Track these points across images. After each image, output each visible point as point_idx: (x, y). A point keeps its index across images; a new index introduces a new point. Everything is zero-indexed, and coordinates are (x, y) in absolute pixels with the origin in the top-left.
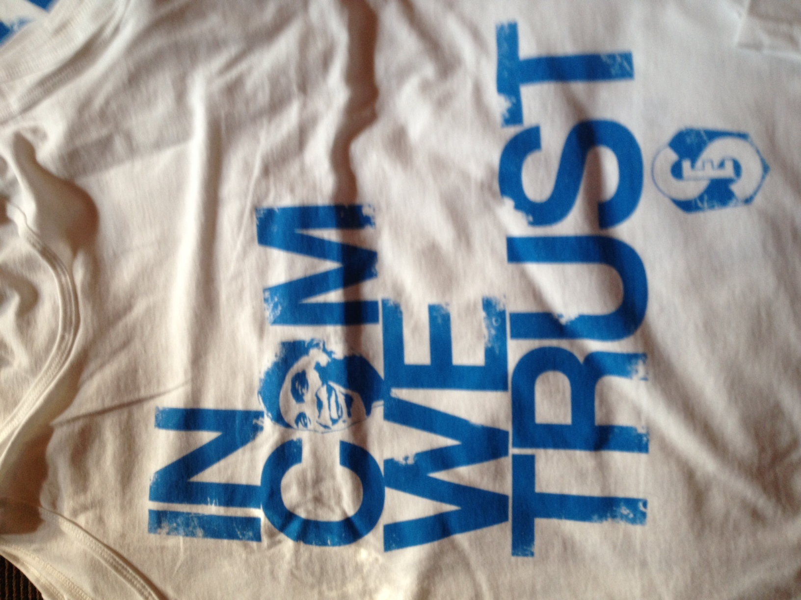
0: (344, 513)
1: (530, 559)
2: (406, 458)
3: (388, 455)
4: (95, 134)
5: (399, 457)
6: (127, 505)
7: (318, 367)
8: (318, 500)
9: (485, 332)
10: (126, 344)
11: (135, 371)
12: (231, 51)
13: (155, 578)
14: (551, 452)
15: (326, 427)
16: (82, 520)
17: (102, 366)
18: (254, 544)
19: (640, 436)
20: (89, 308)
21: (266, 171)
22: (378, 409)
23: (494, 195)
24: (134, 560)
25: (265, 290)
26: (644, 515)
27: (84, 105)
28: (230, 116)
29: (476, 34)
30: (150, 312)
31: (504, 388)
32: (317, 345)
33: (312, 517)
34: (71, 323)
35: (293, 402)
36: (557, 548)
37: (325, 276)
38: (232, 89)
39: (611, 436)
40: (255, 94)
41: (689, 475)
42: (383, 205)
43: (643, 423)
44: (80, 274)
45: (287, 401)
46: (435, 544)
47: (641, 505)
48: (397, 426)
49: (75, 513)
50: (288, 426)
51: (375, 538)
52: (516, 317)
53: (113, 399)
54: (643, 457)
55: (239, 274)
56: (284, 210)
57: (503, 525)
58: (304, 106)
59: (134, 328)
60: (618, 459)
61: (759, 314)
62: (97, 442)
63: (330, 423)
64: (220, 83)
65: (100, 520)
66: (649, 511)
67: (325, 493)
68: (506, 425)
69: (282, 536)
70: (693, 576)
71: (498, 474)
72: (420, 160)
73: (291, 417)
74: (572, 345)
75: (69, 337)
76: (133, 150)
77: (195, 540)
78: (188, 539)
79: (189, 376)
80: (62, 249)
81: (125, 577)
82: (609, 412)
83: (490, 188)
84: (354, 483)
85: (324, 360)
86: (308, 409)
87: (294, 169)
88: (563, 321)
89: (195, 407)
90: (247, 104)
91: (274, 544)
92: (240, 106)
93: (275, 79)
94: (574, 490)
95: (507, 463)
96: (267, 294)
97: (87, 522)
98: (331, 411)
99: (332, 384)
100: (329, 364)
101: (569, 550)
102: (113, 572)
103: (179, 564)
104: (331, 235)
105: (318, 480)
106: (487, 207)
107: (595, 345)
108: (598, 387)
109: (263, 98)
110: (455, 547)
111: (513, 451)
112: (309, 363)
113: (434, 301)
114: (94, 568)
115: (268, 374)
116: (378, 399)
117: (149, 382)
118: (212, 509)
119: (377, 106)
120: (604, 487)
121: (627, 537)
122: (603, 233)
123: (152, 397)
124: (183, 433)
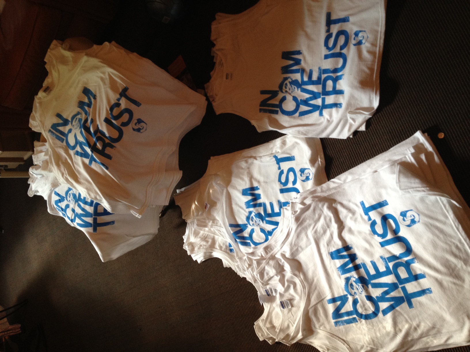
0: (372, 311)
1: (413, 309)
2: (380, 295)
3: (376, 296)
4: (295, 249)
5: (378, 295)
6: (329, 322)
7: (354, 281)
8: (366, 309)
9: (383, 263)
10: (316, 288)
11: (320, 293)
12: (313, 225)
13: (340, 336)
14: (407, 284)
15: (361, 293)
16: (321, 328)
17: (313, 294)
18: (357, 323)
19: (423, 275)
20: (306, 283)
21: (328, 245)
22: (370, 286)
23: (373, 235)
24: (334, 334)
25: (337, 268)
26: (431, 291)
27: (291, 244)
28: (317, 237)
29: (356, 205)
30: (318, 280)
31: (392, 274)
32: (352, 277)
33: (366, 314)
34: (304, 287)
35: (352, 290)
36: (418, 304)
37: (347, 262)
38: (316, 232)
39: (418, 277)
40: (320, 231)
41: (436, 280)
42: (353, 244)
43: (423, 272)
44: (302, 277)
45: (351, 290)
46: (393, 311)
47: (430, 289)
48: (375, 289)
49: (320, 327)
50: (353, 296)
51: (380, 315)
52: (388, 258)
53: (318, 301)
54: (425, 279)
55: (331, 267)
56: (334, 251)
57: (405, 302)
58: (330, 230)
59: (316, 285)
60: (421, 281)
61: (433, 242)
62: (318, 310)
63: (361, 292)
64: (313, 232)
65: (325, 327)
66: (432, 290)
67: (367, 308)
68: (396, 281)
69: (362, 320)
70: (448, 301)
71: (399, 292)
72: (356, 233)
73: (353, 293)
74: (401, 260)
75: (305, 290)
76: (302, 249)
77: (345, 326)
78: (343, 326)
79: (330, 291)
80: (297, 273)
81: (334, 338)
82: (415, 272)
83: (371, 234)
84: (371, 303)
85: (354, 279)
86: (356, 291)
87: (333, 243)
88: (398, 256)
89: (334, 297)
90: (319, 233)
91: (361, 322)
92: (318, 235)
93: (322, 227)
94: (416, 290)
95: (400, 289)
96: (338, 269)
97: (323, 329)
98: (360, 290)
99: (358, 284)
100: (356, 280)
101: (420, 303)
102: (331, 337)
103: (344, 332)
104: (345, 253)
105: (364, 305)
106: (373, 238)
107: (406, 259)
108: (410, 267)
109: (322, 232)
110: (397, 311)
111: (400, 286)
112: (352, 281)
113: (371, 260)
114: (328, 338)
115: (345, 286)
116: (369, 284)
117: (323, 295)
118: (346, 318)
119: (344, 225)
120: (421, 288)
121: (431, 297)
122: (397, 236)
123: (325, 298)
124: (334, 303)
